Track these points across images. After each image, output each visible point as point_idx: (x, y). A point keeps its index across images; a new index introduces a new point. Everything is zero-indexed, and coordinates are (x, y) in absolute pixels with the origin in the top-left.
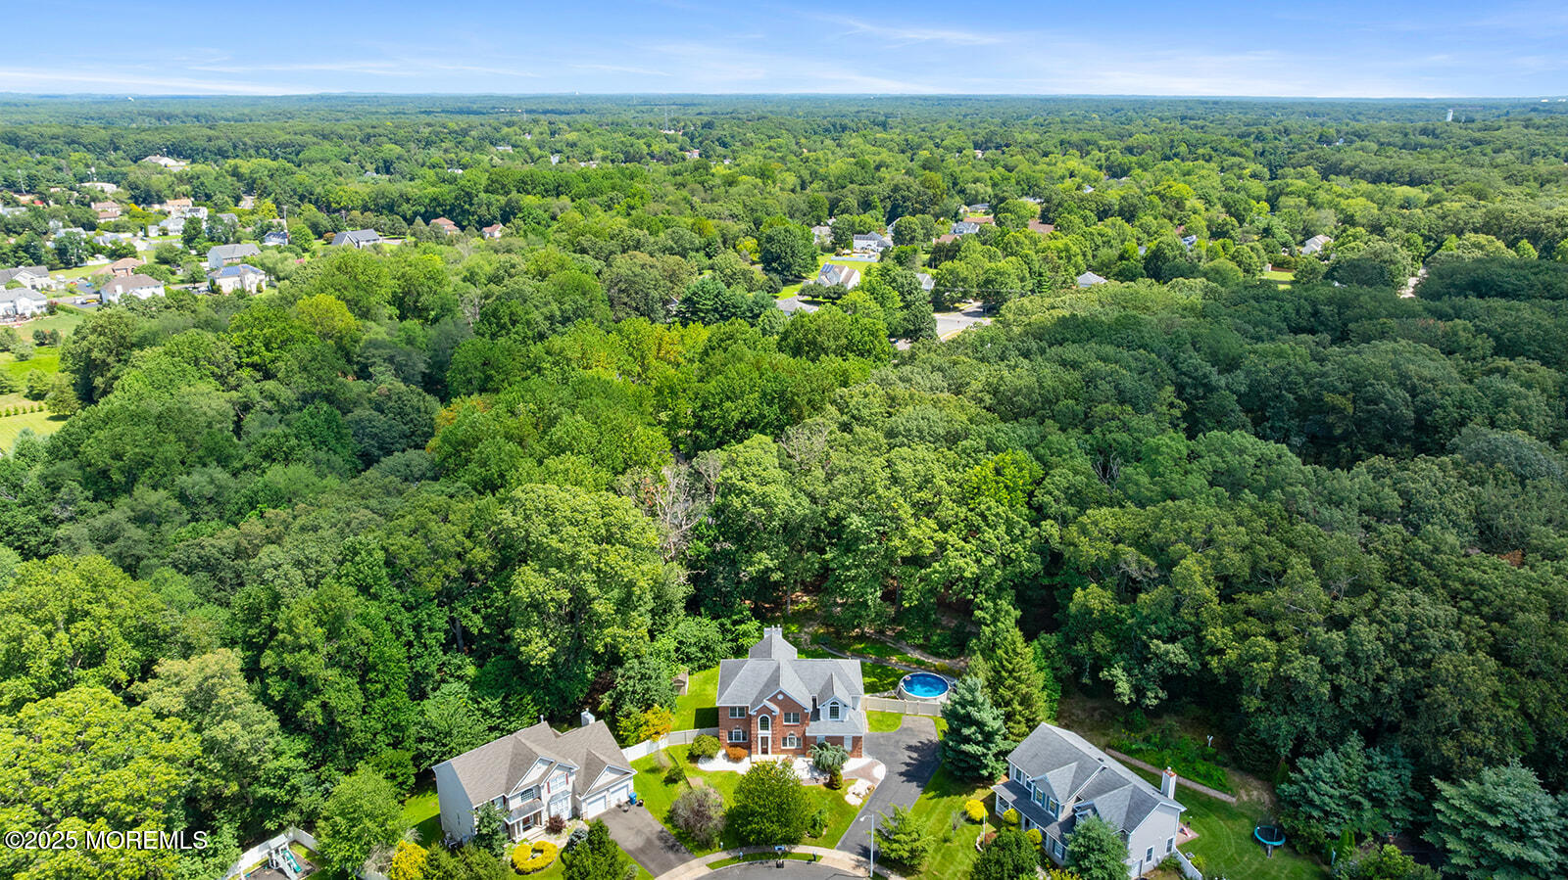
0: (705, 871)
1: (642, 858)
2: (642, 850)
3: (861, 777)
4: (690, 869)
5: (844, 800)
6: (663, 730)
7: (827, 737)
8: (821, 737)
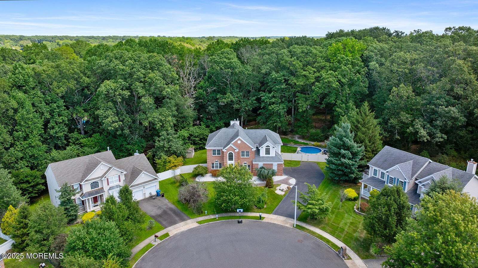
0: (195, 225)
1: (160, 219)
2: (160, 216)
3: (283, 183)
4: (187, 224)
5: (275, 193)
6: (178, 165)
7: (264, 164)
8: (261, 164)
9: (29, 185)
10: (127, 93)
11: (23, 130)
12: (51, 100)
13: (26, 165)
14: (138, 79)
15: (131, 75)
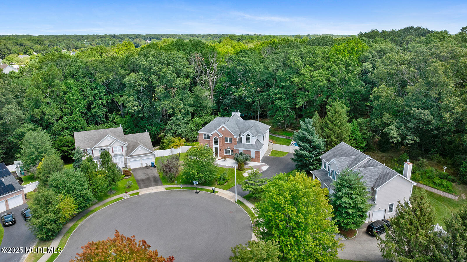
0: (163, 190)
2: (143, 180)
4: (157, 188)
5: (242, 175)
6: (179, 145)
7: (243, 150)
8: (241, 150)
9: (69, 149)
10: (145, 83)
11: (69, 108)
12: (96, 87)
13: (70, 133)
14: (155, 73)
15: (150, 69)
